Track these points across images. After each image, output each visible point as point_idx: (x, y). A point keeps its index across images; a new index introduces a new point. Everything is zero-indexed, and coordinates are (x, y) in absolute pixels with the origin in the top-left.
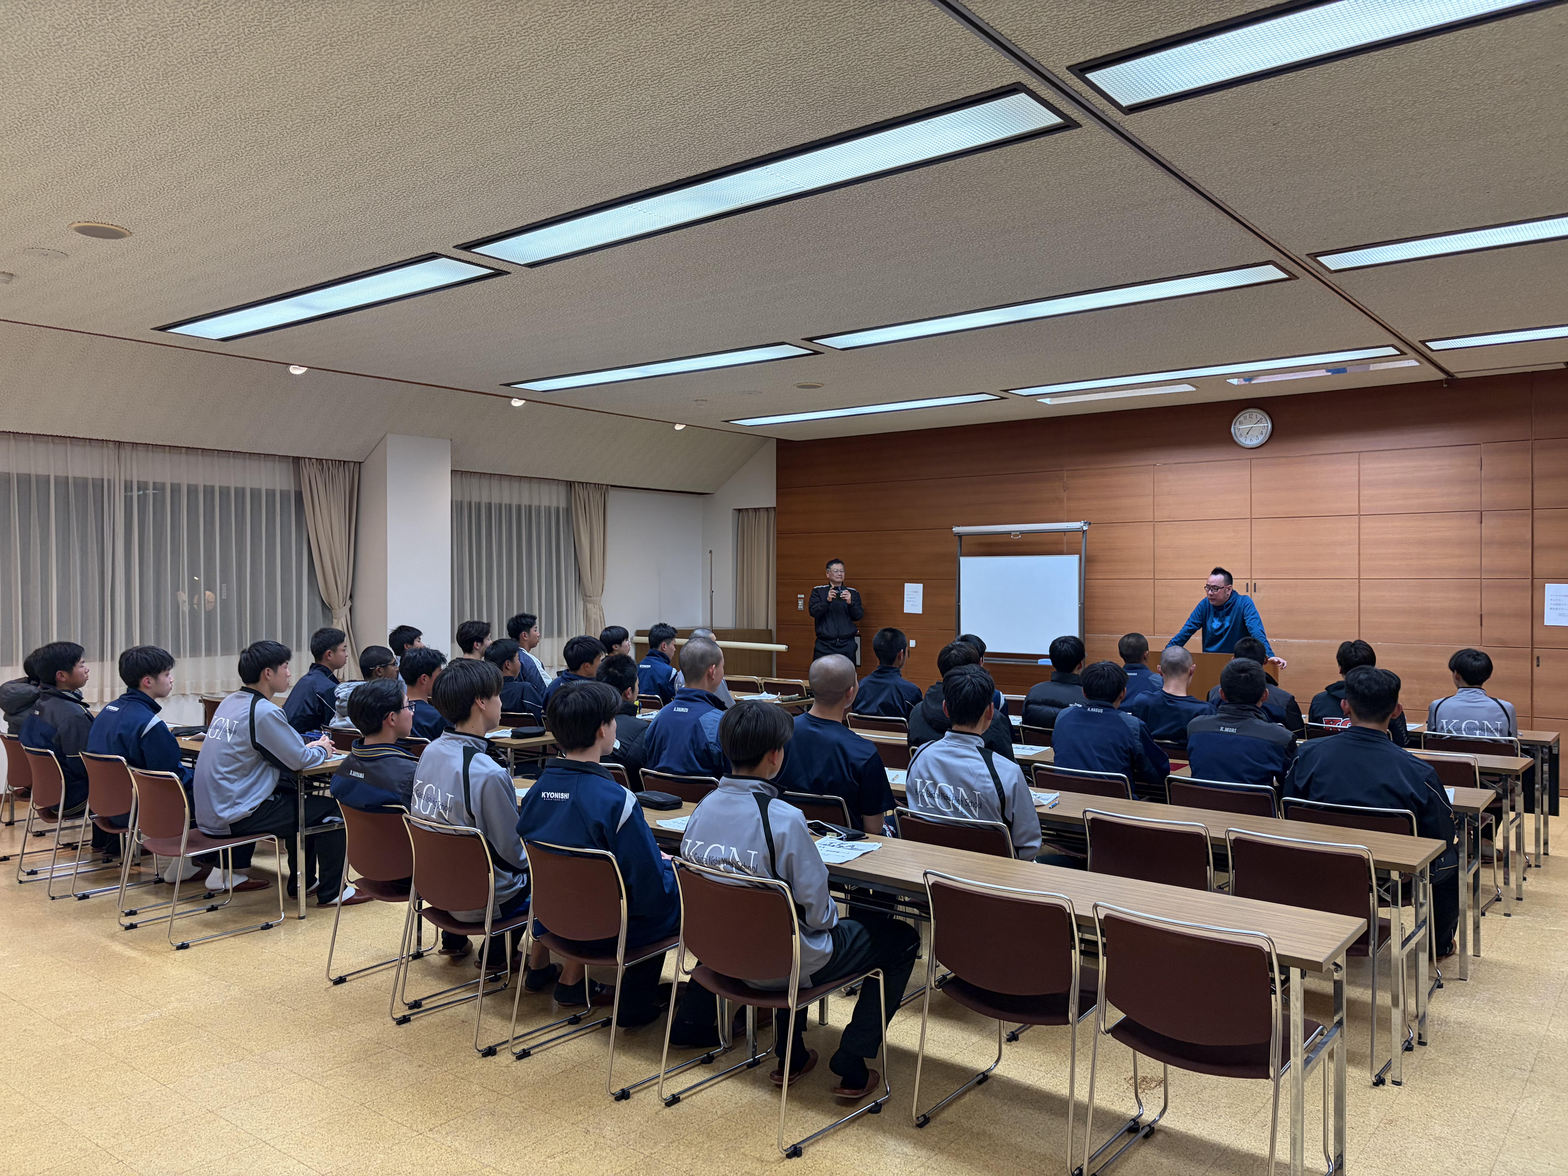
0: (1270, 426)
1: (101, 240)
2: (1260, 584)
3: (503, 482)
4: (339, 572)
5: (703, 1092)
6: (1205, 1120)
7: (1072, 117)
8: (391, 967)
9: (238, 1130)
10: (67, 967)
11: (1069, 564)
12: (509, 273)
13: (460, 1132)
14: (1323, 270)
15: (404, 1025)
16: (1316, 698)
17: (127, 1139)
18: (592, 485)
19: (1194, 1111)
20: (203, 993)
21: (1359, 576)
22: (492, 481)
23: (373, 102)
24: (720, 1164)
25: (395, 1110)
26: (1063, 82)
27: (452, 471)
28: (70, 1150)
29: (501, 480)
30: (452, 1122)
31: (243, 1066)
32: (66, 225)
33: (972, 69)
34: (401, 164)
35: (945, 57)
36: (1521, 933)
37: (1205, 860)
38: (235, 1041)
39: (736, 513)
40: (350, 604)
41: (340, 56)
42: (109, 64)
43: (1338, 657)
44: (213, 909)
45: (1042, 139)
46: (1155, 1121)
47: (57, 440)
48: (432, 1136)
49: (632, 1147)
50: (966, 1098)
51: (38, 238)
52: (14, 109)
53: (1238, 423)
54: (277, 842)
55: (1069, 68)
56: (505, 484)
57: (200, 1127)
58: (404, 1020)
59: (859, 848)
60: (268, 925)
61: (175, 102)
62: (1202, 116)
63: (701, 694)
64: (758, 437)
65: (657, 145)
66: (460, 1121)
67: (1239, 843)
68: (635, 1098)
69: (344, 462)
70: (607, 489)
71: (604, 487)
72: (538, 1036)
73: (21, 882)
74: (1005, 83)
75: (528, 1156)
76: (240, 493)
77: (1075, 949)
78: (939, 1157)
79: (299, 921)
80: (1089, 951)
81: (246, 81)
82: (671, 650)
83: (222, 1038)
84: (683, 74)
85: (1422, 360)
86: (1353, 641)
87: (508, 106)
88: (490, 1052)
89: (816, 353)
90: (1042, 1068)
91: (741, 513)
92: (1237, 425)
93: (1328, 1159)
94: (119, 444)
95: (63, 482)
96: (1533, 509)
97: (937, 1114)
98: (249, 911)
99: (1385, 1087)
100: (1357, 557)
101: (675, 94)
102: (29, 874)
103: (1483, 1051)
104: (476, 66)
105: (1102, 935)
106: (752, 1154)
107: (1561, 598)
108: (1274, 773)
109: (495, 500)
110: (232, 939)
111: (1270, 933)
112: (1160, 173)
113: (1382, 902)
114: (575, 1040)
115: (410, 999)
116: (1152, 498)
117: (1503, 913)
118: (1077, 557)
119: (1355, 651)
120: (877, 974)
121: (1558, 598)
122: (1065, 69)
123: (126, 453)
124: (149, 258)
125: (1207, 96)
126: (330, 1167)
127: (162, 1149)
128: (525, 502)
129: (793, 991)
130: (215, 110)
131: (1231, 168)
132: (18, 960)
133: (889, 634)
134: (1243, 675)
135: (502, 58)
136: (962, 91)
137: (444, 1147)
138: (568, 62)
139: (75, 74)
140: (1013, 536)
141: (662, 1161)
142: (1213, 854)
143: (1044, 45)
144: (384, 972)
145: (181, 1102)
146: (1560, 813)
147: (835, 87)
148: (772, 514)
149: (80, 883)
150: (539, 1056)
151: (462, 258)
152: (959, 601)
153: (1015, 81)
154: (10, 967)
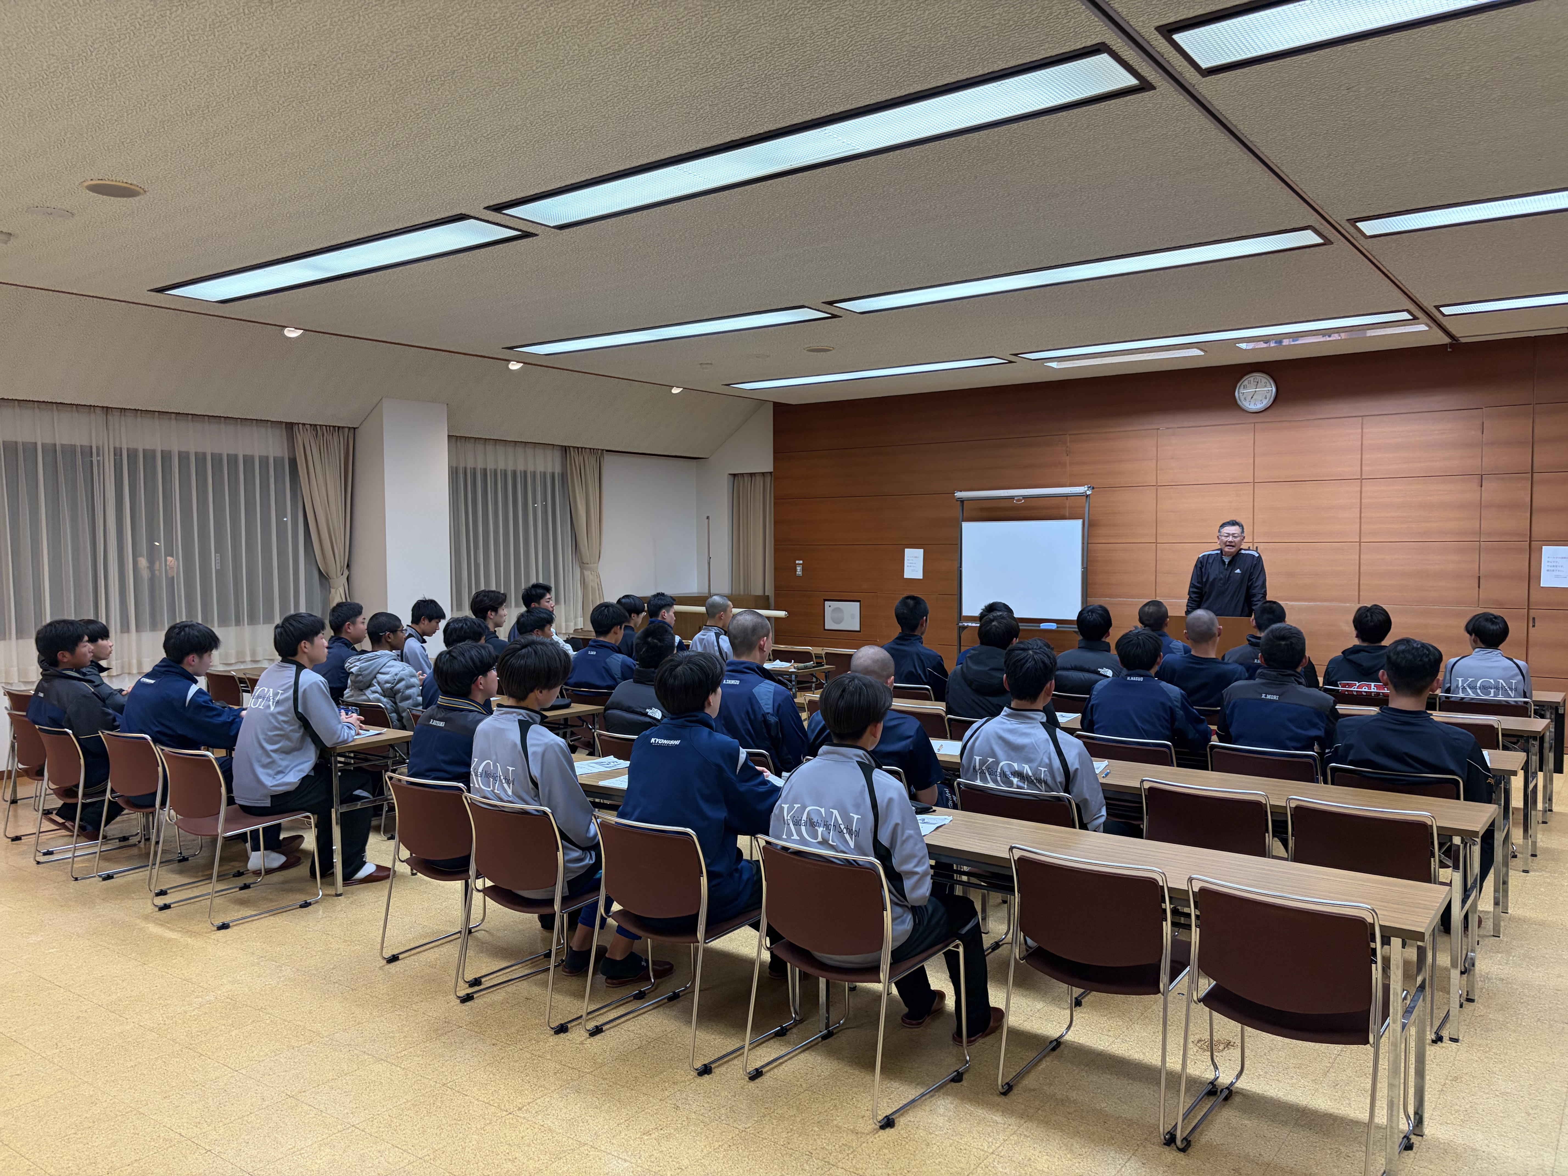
0: (1274, 390)
1: (112, 198)
2: (1262, 547)
3: (497, 447)
4: (336, 540)
5: (784, 1065)
6: (1278, 1081)
7: (1149, 79)
8: (441, 944)
9: (324, 1114)
10: (107, 951)
11: (1074, 528)
12: (536, 235)
13: (550, 1110)
14: (1359, 235)
15: (468, 1003)
16: (1332, 661)
17: (210, 1128)
18: (588, 450)
19: (1266, 1073)
20: (255, 974)
21: (1360, 539)
22: (487, 446)
23: (429, 57)
24: (816, 1137)
25: (479, 1090)
26: (1148, 42)
27: (449, 436)
28: (154, 1141)
29: (495, 445)
30: (539, 1101)
31: (314, 1048)
32: (77, 183)
33: (1059, 28)
34: (445, 122)
35: (1033, 16)
36: (1542, 889)
37: (1264, 828)
38: (300, 1023)
39: (732, 478)
40: (348, 573)
41: (403, 8)
42: (154, 14)
43: (1354, 621)
44: (246, 887)
45: (1113, 101)
46: (1232, 1084)
47: (43, 406)
48: (522, 1115)
49: (724, 1122)
50: (1043, 1065)
51: (44, 197)
52: (43, 60)
53: (1242, 387)
54: (312, 820)
55: (1158, 29)
56: (500, 449)
57: (282, 1113)
58: (468, 998)
59: (931, 821)
60: (306, 903)
61: (218, 54)
62: (1279, 79)
63: (752, 666)
64: (757, 401)
65: (717, 105)
66: (548, 1099)
67: (1301, 812)
68: (717, 1072)
69: (339, 427)
70: (602, 454)
71: (599, 451)
72: (606, 1012)
73: (38, 863)
74: (1089, 43)
75: (623, 1134)
76: (233, 459)
77: (1166, 920)
78: (1030, 1124)
79: (336, 898)
80: (1181, 923)
81: (298, 33)
82: (671, 617)
83: (285, 1020)
84: (760, 31)
85: (1432, 324)
86: (1369, 606)
87: (570, 63)
88: (562, 1029)
89: (834, 316)
90: (1110, 1033)
91: (736, 478)
92: (1242, 391)
93: (1408, 1117)
94: (107, 410)
95: (51, 450)
96: (1532, 473)
97: (1018, 1082)
98: (287, 888)
99: (1443, 1045)
100: (1358, 520)
101: (747, 52)
102: (45, 854)
103: (1529, 1007)
104: (545, 20)
105: (1196, 907)
106: (846, 1126)
107: (1558, 560)
108: (1317, 738)
109: (491, 466)
110: (272, 918)
111: (1373, 904)
112: (1223, 137)
113: (1443, 865)
114: (644, 1016)
115: (470, 977)
116: (1155, 461)
117: (1521, 870)
118: (1080, 522)
119: (1371, 616)
120: (957, 946)
121: (1555, 560)
122: (1153, 29)
123: (114, 418)
124: (160, 218)
125: (1288, 59)
126: (426, 1150)
127: (249, 1137)
128: (520, 467)
129: (885, 967)
130: (259, 63)
131: (1294, 133)
132: (54, 944)
133: (911, 602)
134: (1283, 643)
135: (574, 12)
136: (1043, 52)
137: (536, 1126)
138: (642, 17)
139: (115, 24)
140: (1017, 500)
141: (758, 1135)
142: (1273, 821)
143: (1137, 5)
144: (436, 949)
145: (257, 1088)
146: (1565, 770)
147: (914, 47)
148: (768, 479)
149: (103, 864)
150: (612, 1032)
151: (490, 220)
152: (961, 567)
153: (1100, 41)
154: (47, 951)
